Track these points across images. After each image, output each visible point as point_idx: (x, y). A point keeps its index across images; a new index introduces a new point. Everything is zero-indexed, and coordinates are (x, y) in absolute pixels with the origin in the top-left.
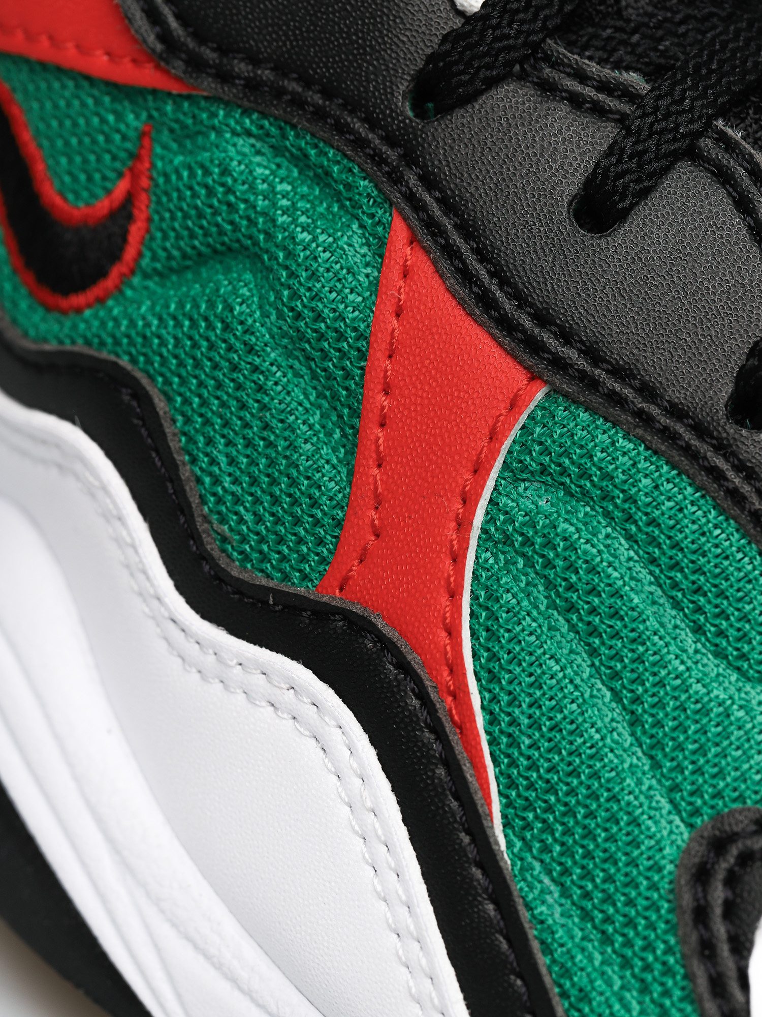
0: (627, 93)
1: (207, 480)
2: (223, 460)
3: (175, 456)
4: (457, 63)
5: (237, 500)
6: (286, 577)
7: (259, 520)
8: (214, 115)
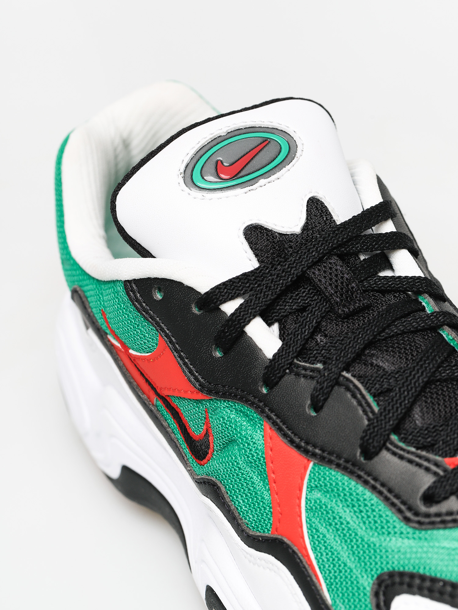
0: (318, 370)
1: (239, 508)
2: (241, 501)
3: (229, 503)
4: (270, 374)
5: (247, 512)
6: (264, 532)
7: (254, 517)
8: (217, 404)
